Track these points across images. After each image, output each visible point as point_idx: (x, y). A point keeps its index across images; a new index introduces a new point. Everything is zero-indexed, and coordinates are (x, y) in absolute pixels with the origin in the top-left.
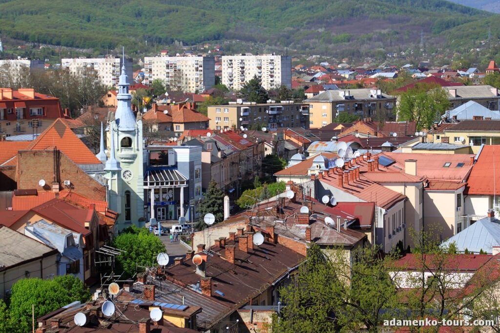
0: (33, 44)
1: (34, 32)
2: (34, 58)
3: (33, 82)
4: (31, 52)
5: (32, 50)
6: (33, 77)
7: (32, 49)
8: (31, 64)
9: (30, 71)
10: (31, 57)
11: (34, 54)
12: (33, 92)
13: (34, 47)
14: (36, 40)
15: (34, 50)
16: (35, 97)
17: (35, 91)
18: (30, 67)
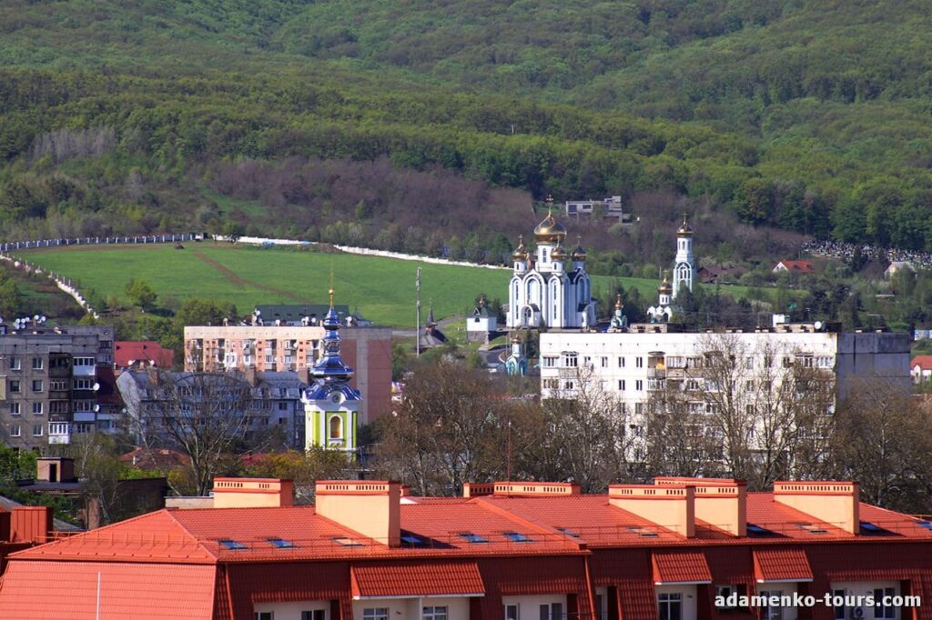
0: (850, 252)
1: (855, 193)
2: (859, 326)
3: (852, 450)
4: (841, 291)
5: (847, 282)
6: (852, 422)
7: (848, 274)
8: (840, 354)
9: (836, 391)
10: (842, 317)
11: (858, 304)
12: (850, 500)
13: (860, 264)
14: (869, 230)
15: (857, 284)
16: (862, 527)
17: (860, 498)
18: (836, 369)
